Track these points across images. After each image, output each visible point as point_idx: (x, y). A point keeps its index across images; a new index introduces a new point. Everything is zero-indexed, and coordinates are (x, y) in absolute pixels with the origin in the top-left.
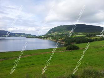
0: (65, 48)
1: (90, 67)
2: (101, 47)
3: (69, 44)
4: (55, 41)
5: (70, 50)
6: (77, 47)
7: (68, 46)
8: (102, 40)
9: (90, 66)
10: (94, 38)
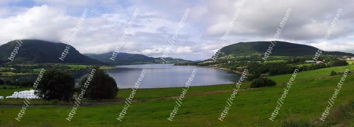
0: (250, 83)
1: (295, 117)
2: (314, 80)
3: (258, 77)
4: (229, 70)
5: (258, 86)
6: (271, 81)
7: (254, 80)
8: (314, 69)
9: (295, 115)
10: (302, 66)
